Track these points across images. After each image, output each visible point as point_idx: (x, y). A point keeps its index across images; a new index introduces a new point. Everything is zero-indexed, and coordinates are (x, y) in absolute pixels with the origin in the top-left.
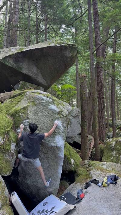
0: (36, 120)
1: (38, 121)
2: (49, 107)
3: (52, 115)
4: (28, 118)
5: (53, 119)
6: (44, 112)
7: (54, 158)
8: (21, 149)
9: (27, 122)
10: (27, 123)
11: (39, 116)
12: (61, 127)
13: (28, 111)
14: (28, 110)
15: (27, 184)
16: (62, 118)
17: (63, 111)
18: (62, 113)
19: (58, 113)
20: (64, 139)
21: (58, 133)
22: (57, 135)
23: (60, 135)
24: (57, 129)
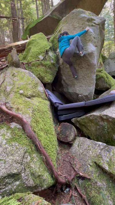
3: (83, 24)
5: (83, 28)
7: (87, 67)
12: (92, 33)
16: (94, 26)
17: (95, 20)
18: (94, 22)
19: (89, 21)
20: (96, 45)
21: (89, 40)
22: (88, 42)
23: (92, 41)
24: (88, 37)
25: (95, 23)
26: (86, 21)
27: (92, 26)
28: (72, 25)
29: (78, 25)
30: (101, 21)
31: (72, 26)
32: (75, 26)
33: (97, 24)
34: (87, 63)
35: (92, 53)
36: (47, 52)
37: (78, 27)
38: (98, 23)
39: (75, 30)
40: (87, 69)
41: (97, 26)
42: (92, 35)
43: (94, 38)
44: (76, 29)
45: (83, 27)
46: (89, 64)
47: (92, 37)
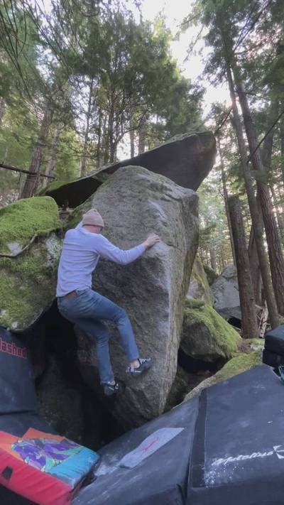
3: (140, 193)
6: (123, 191)
7: (145, 295)
11: (111, 202)
12: (159, 212)
16: (168, 201)
17: (171, 191)
19: (157, 189)
20: (170, 242)
21: (153, 227)
22: (149, 231)
24: (149, 219)
25: (170, 196)
26: (147, 188)
27: (163, 199)
28: (118, 191)
29: (129, 192)
30: (185, 195)
31: (117, 193)
32: (124, 194)
33: (175, 197)
34: (144, 283)
35: (158, 259)
36: (40, 239)
37: (131, 195)
38: (178, 198)
40: (145, 300)
41: (174, 201)
42: (159, 216)
43: (165, 224)
45: (140, 197)
46: (150, 288)
47: (159, 222)
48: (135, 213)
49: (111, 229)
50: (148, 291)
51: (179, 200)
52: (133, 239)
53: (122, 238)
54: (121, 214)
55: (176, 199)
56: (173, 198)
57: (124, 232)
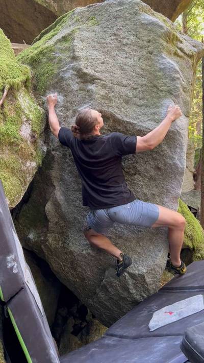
0: (99, 59)
1: (103, 63)
2: (139, 18)
3: (149, 42)
4: (75, 58)
5: (151, 53)
6: (123, 35)
7: (153, 173)
8: (53, 150)
9: (72, 68)
10: (71, 71)
11: (106, 50)
12: (179, 73)
13: (75, 41)
14: (74, 39)
15: (71, 253)
16: (181, 57)
17: (181, 42)
18: (180, 45)
19: (169, 39)
21: (170, 92)
22: (165, 97)
23: (177, 97)
24: (165, 81)
25: (181, 50)
26: (160, 37)
27: (176, 54)
28: (115, 35)
29: (132, 38)
30: (195, 50)
31: (113, 37)
32: (125, 41)
33: (187, 53)
34: (154, 159)
35: (178, 132)
36: (13, 90)
37: (134, 44)
39: (124, 50)
40: (151, 178)
42: (178, 79)
43: (184, 89)
44: (126, 49)
45: (150, 49)
46: (160, 165)
47: (179, 86)
48: (143, 70)
49: (110, 88)
50: (159, 169)
51: (191, 57)
52: (143, 105)
53: (127, 102)
54: (122, 69)
55: (188, 55)
56: (185, 53)
57: (130, 94)
